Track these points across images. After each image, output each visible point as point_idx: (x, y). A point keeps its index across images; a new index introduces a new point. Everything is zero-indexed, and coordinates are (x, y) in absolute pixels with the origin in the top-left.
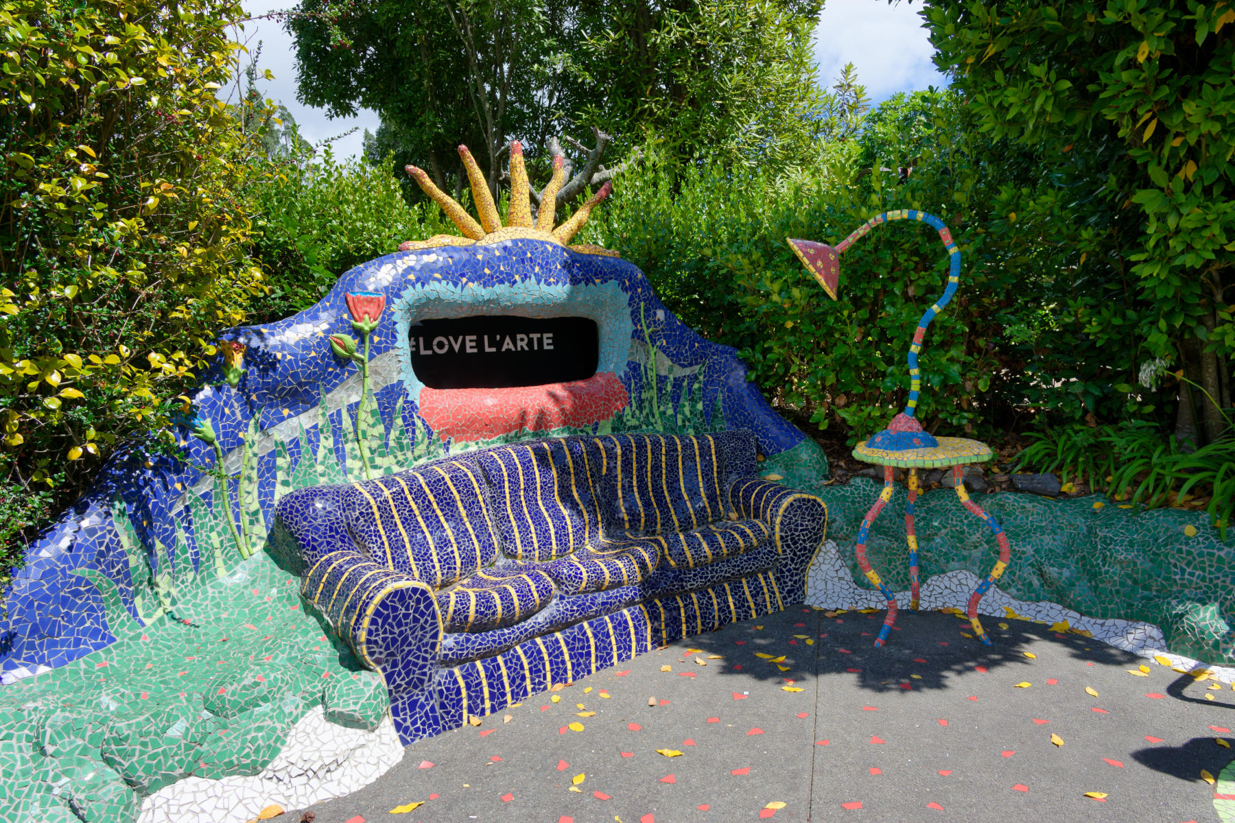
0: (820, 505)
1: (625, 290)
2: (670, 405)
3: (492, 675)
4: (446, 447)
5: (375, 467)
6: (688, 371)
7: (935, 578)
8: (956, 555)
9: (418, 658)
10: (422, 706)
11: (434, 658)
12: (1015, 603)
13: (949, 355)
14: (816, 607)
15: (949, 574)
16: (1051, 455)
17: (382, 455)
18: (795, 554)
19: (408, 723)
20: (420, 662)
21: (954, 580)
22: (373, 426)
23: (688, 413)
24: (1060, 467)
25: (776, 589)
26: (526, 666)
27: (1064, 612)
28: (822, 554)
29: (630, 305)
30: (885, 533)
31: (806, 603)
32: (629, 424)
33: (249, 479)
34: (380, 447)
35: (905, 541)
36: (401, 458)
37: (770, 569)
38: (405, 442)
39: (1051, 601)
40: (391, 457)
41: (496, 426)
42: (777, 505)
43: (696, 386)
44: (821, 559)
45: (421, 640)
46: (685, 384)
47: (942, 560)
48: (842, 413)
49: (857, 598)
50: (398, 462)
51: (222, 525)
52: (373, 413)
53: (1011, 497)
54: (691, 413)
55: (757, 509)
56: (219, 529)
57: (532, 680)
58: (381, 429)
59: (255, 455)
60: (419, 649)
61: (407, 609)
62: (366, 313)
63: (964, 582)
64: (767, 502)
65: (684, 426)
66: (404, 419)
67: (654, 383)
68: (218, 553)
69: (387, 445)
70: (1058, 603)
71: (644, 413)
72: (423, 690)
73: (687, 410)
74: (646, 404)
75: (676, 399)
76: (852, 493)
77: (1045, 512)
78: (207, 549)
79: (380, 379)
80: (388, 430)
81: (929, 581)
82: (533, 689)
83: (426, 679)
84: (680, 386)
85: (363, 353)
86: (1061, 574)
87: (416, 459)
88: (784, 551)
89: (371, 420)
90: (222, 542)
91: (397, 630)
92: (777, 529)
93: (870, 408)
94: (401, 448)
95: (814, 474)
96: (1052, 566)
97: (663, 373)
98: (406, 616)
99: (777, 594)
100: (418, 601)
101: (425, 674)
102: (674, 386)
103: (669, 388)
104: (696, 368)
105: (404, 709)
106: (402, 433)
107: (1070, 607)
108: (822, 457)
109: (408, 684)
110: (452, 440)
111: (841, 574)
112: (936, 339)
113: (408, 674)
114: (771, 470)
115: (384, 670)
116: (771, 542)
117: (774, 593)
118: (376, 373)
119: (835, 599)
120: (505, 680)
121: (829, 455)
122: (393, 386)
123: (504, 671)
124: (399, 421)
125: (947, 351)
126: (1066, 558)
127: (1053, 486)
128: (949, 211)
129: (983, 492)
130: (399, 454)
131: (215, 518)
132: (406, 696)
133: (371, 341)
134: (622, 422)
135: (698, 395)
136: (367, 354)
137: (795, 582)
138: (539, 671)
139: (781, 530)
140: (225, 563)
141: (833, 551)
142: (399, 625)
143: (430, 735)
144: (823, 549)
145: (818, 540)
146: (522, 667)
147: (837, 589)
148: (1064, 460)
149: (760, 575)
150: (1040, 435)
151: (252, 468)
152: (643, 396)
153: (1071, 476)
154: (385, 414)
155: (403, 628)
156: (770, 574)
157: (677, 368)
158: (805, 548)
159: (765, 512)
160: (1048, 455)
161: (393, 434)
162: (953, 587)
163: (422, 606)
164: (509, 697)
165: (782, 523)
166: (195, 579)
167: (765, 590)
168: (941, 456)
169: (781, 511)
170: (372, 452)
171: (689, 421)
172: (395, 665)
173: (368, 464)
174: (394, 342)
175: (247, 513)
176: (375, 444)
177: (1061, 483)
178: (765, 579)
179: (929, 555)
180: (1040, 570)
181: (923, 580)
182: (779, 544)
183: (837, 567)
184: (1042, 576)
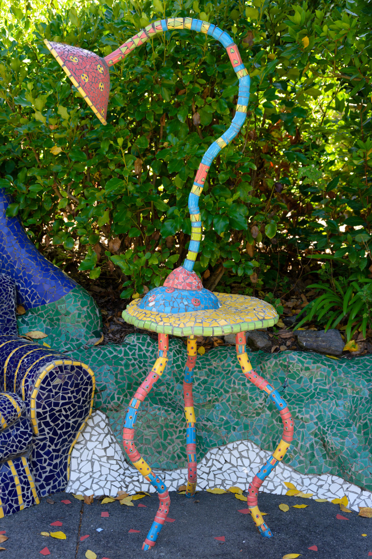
0: (86, 373)
7: (214, 450)
8: (237, 424)
12: (296, 476)
13: (235, 197)
14: (79, 495)
15: (230, 446)
16: (336, 309)
18: (55, 433)
21: (235, 453)
24: (345, 322)
25: (30, 478)
27: (345, 486)
28: (88, 429)
30: (161, 402)
31: (68, 490)
35: (182, 411)
37: (24, 454)
39: (332, 474)
42: (33, 374)
44: (87, 436)
47: (223, 431)
48: (117, 260)
49: (128, 480)
53: (294, 356)
55: (10, 378)
63: (245, 454)
64: (23, 370)
70: (339, 476)
76: (126, 354)
77: (329, 373)
81: (208, 455)
86: (343, 444)
88: (42, 431)
92: (33, 404)
93: (148, 254)
95: (83, 330)
96: (334, 435)
99: (32, 485)
107: (350, 481)
108: (93, 310)
111: (110, 452)
112: (222, 177)
114: (32, 326)
116: (25, 421)
117: (27, 483)
119: (102, 484)
121: (102, 307)
125: (233, 192)
126: (348, 425)
127: (336, 344)
128: (240, 29)
129: (267, 350)
137: (55, 466)
139: (38, 406)
141: (103, 425)
144: (90, 423)
145: (84, 414)
147: (105, 471)
148: (349, 314)
149: (10, 463)
150: (325, 287)
153: (355, 332)
156: (24, 460)
158: (68, 425)
159: (19, 383)
160: (333, 309)
162: (234, 461)
165: (39, 397)
167: (17, 481)
168: (222, 322)
169: (38, 383)
177: (345, 341)
178: (17, 466)
179: (209, 424)
180: (323, 439)
181: (201, 453)
182: (35, 422)
183: (106, 444)
184: (324, 446)
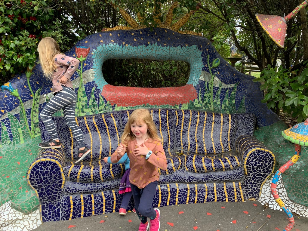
0: (271, 155)
1: (200, 49)
2: (219, 100)
3: (87, 202)
4: (114, 107)
5: (83, 112)
6: (229, 86)
9: (53, 189)
10: (55, 208)
11: (60, 190)
17: (86, 108)
19: (47, 214)
20: (54, 191)
22: (83, 97)
23: (228, 104)
26: (104, 201)
28: (271, 178)
29: (202, 56)
31: (258, 201)
32: (196, 106)
33: (35, 111)
34: (85, 105)
36: (93, 110)
37: (239, 181)
38: (95, 104)
40: (90, 109)
41: (135, 102)
42: (247, 152)
43: (233, 93)
45: (54, 182)
46: (227, 91)
50: (92, 111)
51: (24, 126)
52: (83, 92)
54: (229, 104)
56: (22, 127)
57: (106, 207)
58: (86, 98)
59: (38, 103)
60: (53, 186)
61: (47, 169)
62: (81, 54)
65: (225, 109)
66: (95, 95)
67: (212, 90)
68: (21, 135)
69: (88, 104)
71: (205, 102)
72: (56, 202)
73: (227, 103)
74: (207, 99)
75: (222, 98)
78: (16, 134)
79: (86, 80)
80: (89, 99)
82: (106, 211)
83: (57, 198)
84: (225, 92)
85: (80, 69)
87: (99, 111)
88: (249, 174)
89: (83, 95)
90: (23, 132)
91: (42, 177)
92: (245, 163)
94: (94, 106)
97: (217, 86)
98: (46, 172)
99: (242, 194)
100: (52, 167)
101: (56, 196)
102: (222, 92)
103: (219, 93)
104: (233, 85)
105: (47, 208)
106: (94, 100)
109: (49, 198)
110: (116, 105)
111: (280, 191)
113: (48, 194)
115: (38, 191)
116: (241, 168)
117: (240, 192)
118: (84, 77)
120: (93, 204)
122: (90, 83)
123: (93, 201)
124: (93, 96)
130: (93, 108)
131: (21, 123)
132: (48, 203)
133: (83, 65)
134: (193, 105)
135: (233, 97)
136: (82, 70)
137: (254, 189)
138: (110, 204)
139: (247, 164)
140: (24, 139)
142: (44, 175)
143: (55, 220)
145: (269, 172)
146: (102, 201)
149: (234, 183)
151: (37, 108)
152: (205, 95)
154: (88, 93)
155: (45, 177)
156: (239, 183)
157: (223, 84)
161: (91, 101)
163: (54, 169)
164: (93, 212)
166: (11, 143)
167: (235, 190)
169: (248, 155)
170: (83, 106)
171: (228, 107)
172: (42, 190)
173: (81, 111)
174: (92, 66)
175: (34, 123)
176: (84, 104)
182: (246, 170)
183: (279, 187)
